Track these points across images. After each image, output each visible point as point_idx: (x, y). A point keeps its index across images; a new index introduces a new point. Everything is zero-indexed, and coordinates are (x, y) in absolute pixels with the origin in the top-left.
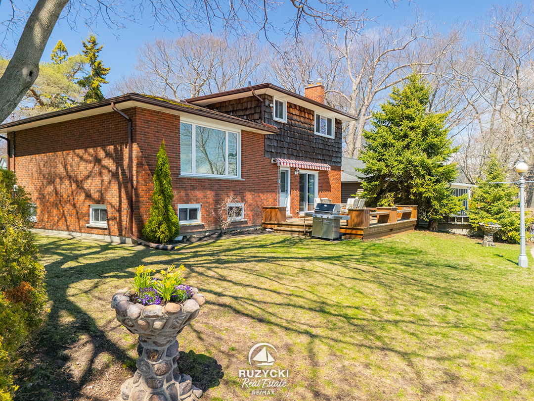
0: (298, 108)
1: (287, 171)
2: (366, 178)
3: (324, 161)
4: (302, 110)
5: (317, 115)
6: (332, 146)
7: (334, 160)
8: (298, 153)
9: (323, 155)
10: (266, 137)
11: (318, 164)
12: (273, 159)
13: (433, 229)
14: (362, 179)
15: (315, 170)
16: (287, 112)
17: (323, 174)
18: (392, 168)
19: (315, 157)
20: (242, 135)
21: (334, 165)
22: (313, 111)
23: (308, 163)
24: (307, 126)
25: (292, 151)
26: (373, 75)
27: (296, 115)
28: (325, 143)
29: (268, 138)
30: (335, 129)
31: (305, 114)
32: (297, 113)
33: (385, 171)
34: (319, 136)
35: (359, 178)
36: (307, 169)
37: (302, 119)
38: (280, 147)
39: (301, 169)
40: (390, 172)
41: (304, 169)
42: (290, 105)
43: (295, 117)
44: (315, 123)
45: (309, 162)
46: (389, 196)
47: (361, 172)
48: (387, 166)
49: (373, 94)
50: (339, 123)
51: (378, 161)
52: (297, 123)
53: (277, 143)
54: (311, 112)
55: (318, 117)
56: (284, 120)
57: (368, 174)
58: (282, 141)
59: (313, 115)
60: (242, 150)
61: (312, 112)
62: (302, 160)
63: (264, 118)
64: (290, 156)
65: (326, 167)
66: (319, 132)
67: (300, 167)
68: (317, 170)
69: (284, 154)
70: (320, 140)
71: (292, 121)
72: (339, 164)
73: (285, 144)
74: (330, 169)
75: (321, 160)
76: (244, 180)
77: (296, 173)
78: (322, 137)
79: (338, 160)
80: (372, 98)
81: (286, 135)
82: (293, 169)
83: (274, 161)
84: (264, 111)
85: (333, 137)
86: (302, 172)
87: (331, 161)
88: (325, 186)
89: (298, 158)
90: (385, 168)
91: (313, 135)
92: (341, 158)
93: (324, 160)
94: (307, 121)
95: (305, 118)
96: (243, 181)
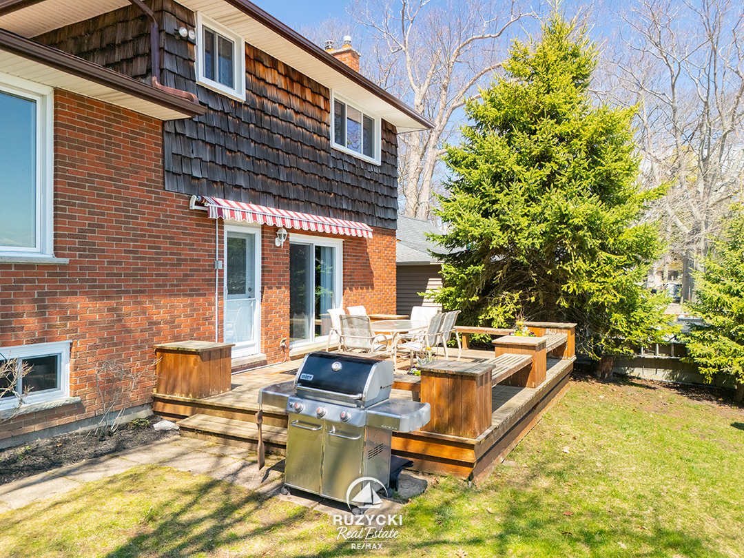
0: (282, 70)
1: (252, 236)
2: (450, 255)
3: (356, 215)
4: (295, 78)
5: (336, 102)
6: (376, 182)
7: (380, 214)
8: (285, 189)
9: (354, 201)
10: (167, 128)
11: (340, 222)
12: (194, 198)
13: (603, 374)
14: (441, 256)
15: (331, 235)
16: (247, 72)
17: (354, 245)
18: (516, 233)
19: (334, 205)
20: (56, 105)
21: (379, 225)
22: (327, 89)
23: (312, 218)
24: (309, 122)
25: (264, 182)
26: (449, 79)
27: (275, 86)
28: (358, 172)
29: (177, 134)
30: (383, 144)
31: (303, 91)
32: (281, 82)
33: (500, 239)
34: (343, 153)
35: (434, 254)
36: (309, 232)
37: (296, 103)
38: (224, 166)
39: (292, 230)
40: (512, 242)
41: (301, 231)
42: (255, 56)
43: (272, 92)
44: (331, 118)
45: (318, 214)
46: (507, 299)
47: (438, 241)
48: (504, 228)
49: (449, 111)
50: (390, 131)
51: (483, 216)
52: (280, 110)
53: (213, 153)
54: (321, 91)
55: (341, 106)
56: (239, 93)
57: (454, 247)
58: (231, 151)
59: (327, 100)
60: (56, 156)
61: (323, 91)
62: (297, 209)
63: (162, 70)
64: (258, 195)
65: (361, 229)
66: (342, 143)
67: (289, 226)
68: (338, 236)
69: (239, 187)
70: (346, 165)
71: (265, 101)
72: (392, 224)
73: (240, 160)
74: (370, 235)
75: (348, 211)
76: (66, 261)
77: (279, 242)
78: (350, 156)
79: (390, 215)
80: (448, 118)
81: (243, 133)
82: (269, 232)
83: (197, 203)
84: (161, 49)
85: (377, 160)
86: (295, 239)
87: (372, 216)
88: (359, 277)
89: (283, 201)
90: (500, 233)
91: (328, 150)
92: (395, 210)
93: (357, 213)
94: (311, 110)
95: (305, 101)
96: (62, 266)
